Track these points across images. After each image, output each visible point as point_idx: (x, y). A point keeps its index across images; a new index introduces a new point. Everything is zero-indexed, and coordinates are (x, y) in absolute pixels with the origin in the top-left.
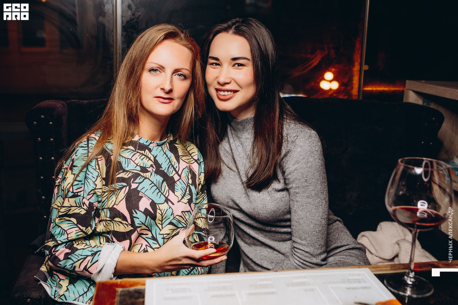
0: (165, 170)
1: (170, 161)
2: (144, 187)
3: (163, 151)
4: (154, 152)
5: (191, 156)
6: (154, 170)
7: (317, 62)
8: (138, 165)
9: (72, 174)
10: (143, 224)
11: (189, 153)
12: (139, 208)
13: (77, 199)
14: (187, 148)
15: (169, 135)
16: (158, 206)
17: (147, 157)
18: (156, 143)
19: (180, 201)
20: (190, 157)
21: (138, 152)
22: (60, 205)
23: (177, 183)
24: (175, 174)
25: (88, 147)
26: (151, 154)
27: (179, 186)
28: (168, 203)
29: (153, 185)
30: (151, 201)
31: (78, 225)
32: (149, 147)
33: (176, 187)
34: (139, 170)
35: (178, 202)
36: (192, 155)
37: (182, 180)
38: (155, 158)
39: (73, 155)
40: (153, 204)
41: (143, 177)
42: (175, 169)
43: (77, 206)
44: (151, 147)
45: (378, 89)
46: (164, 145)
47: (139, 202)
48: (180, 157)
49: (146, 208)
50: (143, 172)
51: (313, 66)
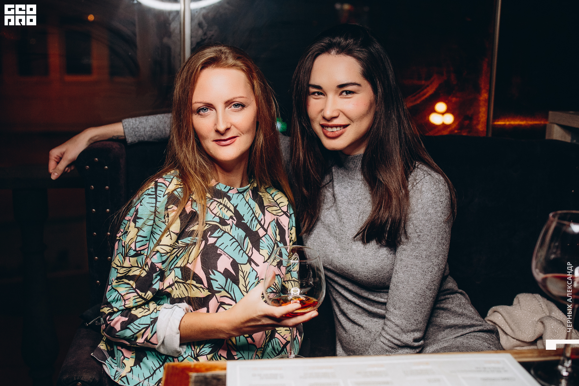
0: (247, 223)
1: (253, 213)
2: (223, 243)
3: (245, 200)
4: (234, 201)
5: (279, 207)
6: (235, 222)
7: (434, 90)
8: (217, 215)
9: (135, 227)
10: (222, 288)
11: (277, 203)
12: (217, 268)
13: (140, 259)
14: (274, 196)
15: (252, 180)
16: (241, 266)
17: (226, 207)
18: (235, 190)
19: (266, 261)
20: (277, 207)
21: (215, 201)
22: (119, 265)
23: (262, 239)
24: (260, 228)
25: (156, 194)
26: (231, 203)
27: (265, 243)
28: (250, 264)
29: (234, 240)
30: (232, 260)
31: (136, 289)
32: (228, 194)
33: (261, 244)
34: (218, 222)
35: (263, 263)
36: (280, 205)
37: (269, 236)
38: (235, 208)
39: (138, 204)
40: (235, 264)
41: (222, 230)
42: (259, 222)
43: (138, 267)
44: (230, 194)
45: (512, 123)
46: (246, 192)
47: (217, 261)
48: (266, 208)
49: (226, 269)
50: (222, 225)
51: (428, 95)
